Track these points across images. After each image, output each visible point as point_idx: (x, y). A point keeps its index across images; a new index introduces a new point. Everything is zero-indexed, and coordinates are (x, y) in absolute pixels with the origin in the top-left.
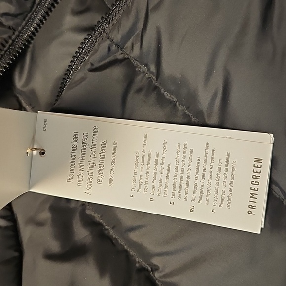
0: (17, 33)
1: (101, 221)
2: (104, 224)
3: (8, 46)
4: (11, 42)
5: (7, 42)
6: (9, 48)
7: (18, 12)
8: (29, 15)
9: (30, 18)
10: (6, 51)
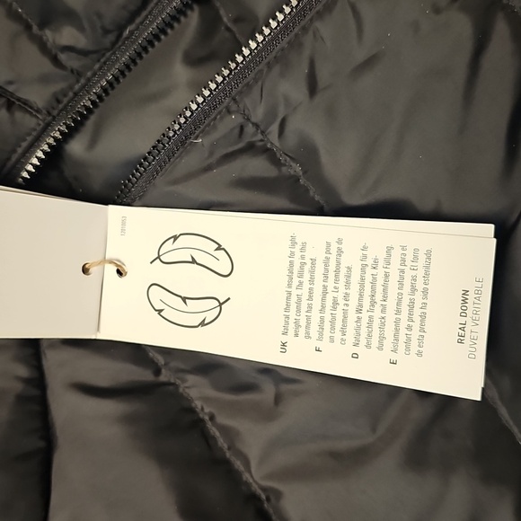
0: (83, 81)
7: (90, 48)
8: (108, 54)
9: (108, 59)
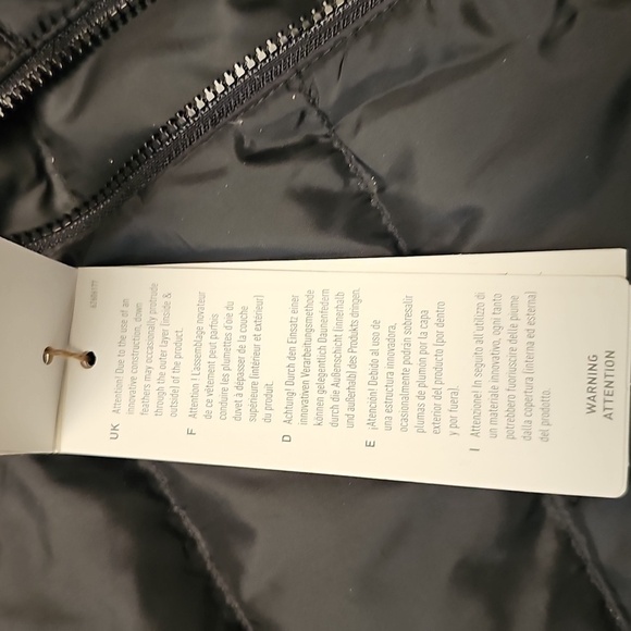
1: (167, 492)
2: (173, 501)
3: (53, 29)
4: (63, 22)
5: (54, 21)
6: (54, 36)
10: (45, 42)
